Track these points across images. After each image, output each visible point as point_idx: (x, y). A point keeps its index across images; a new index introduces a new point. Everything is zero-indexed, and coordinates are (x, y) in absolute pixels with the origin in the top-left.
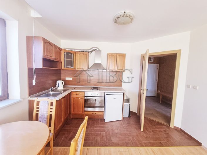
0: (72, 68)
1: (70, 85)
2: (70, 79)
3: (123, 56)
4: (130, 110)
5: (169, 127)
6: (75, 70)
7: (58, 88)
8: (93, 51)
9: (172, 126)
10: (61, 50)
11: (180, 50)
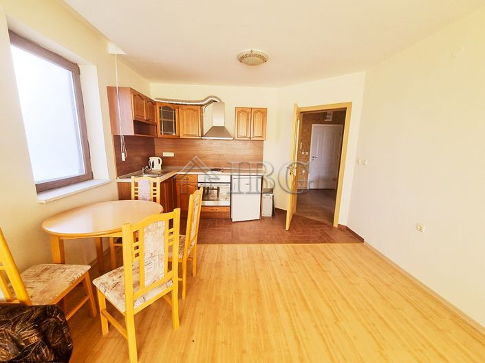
0: (174, 134)
1: (171, 165)
2: (171, 154)
3: (263, 112)
4: (275, 207)
5: (331, 227)
6: (178, 138)
7: (153, 169)
8: (210, 102)
9: (335, 225)
10: (154, 103)
11: (350, 103)
